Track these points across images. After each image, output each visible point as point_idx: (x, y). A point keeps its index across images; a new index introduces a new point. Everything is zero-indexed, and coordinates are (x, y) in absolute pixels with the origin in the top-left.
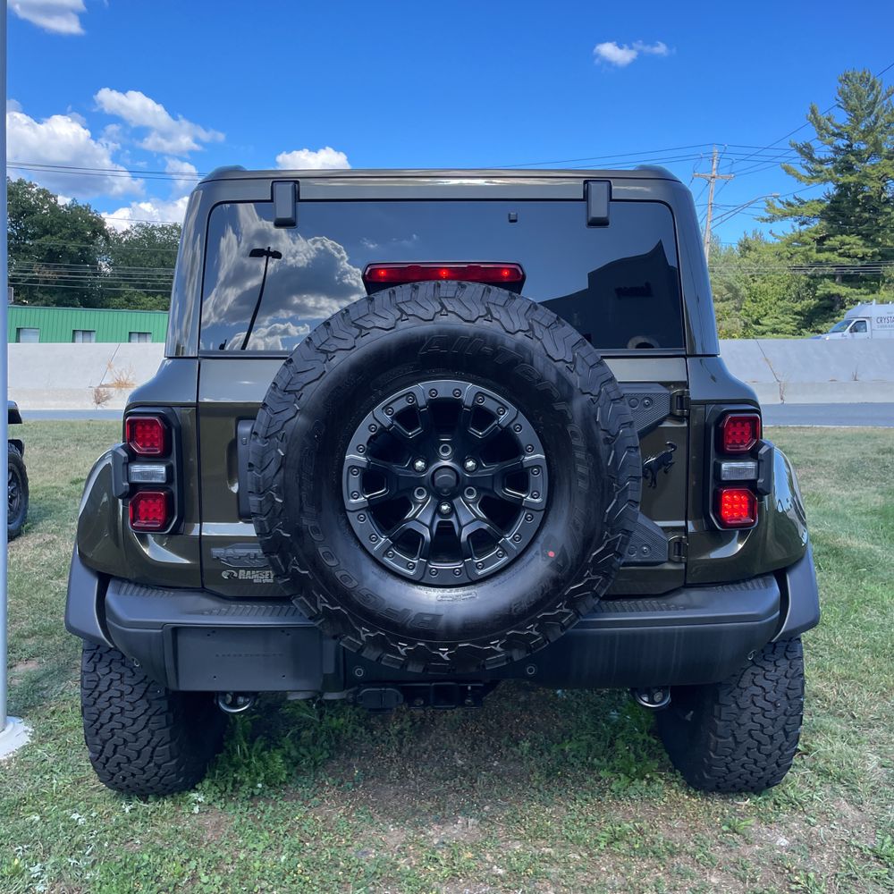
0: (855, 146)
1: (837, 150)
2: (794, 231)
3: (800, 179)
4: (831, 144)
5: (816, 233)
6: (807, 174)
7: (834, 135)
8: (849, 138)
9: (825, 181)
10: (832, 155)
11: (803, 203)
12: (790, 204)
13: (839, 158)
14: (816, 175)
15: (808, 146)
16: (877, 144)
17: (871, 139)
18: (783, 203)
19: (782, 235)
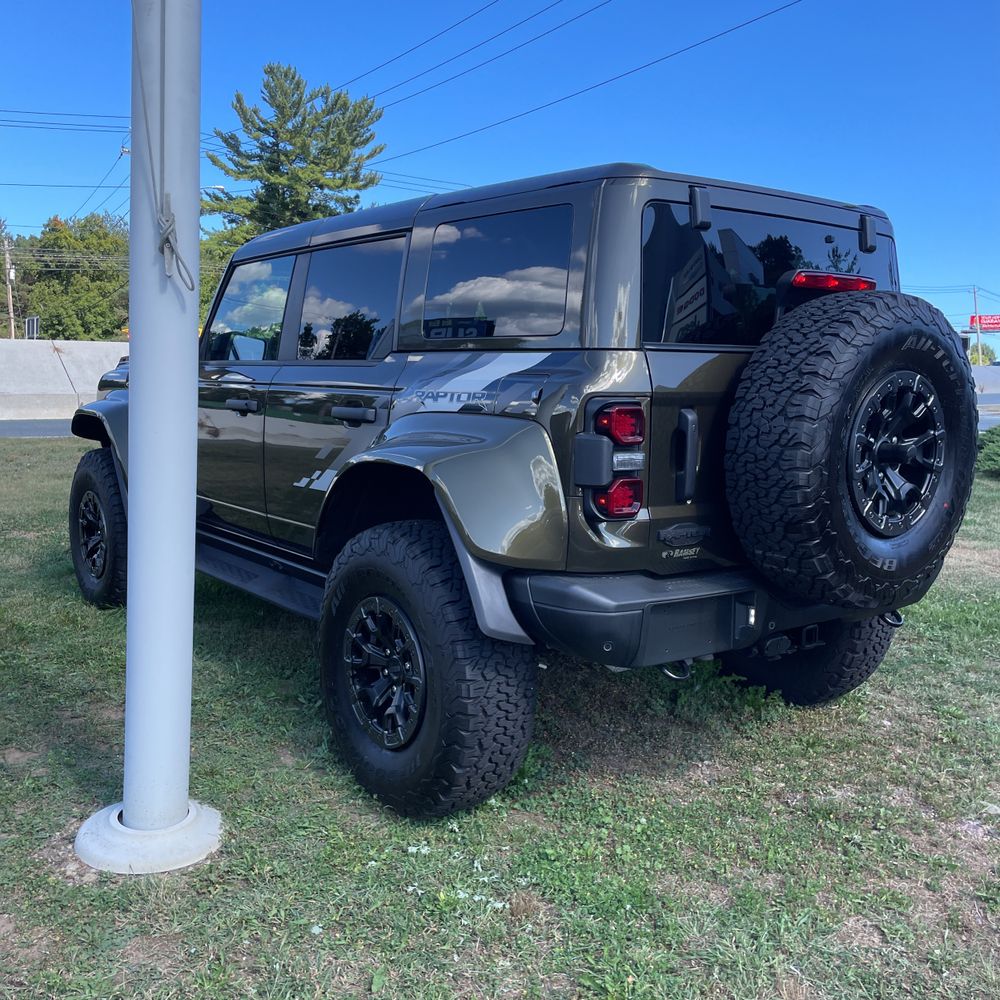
0: (282, 145)
1: (263, 147)
2: (226, 228)
3: (227, 173)
4: (257, 139)
5: (247, 233)
6: (234, 168)
7: (259, 129)
8: (276, 135)
9: (254, 178)
10: (258, 151)
11: (231, 198)
12: (217, 199)
13: (267, 155)
14: (243, 171)
15: (233, 137)
16: (305, 147)
17: (298, 141)
18: (210, 196)
19: (212, 231)
